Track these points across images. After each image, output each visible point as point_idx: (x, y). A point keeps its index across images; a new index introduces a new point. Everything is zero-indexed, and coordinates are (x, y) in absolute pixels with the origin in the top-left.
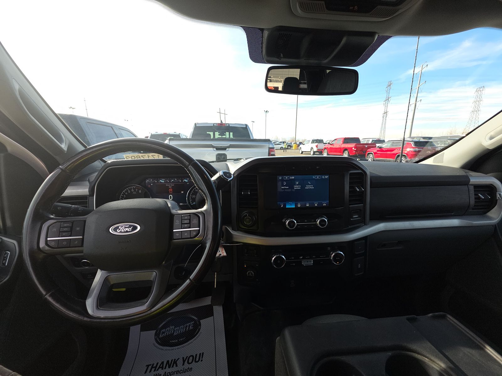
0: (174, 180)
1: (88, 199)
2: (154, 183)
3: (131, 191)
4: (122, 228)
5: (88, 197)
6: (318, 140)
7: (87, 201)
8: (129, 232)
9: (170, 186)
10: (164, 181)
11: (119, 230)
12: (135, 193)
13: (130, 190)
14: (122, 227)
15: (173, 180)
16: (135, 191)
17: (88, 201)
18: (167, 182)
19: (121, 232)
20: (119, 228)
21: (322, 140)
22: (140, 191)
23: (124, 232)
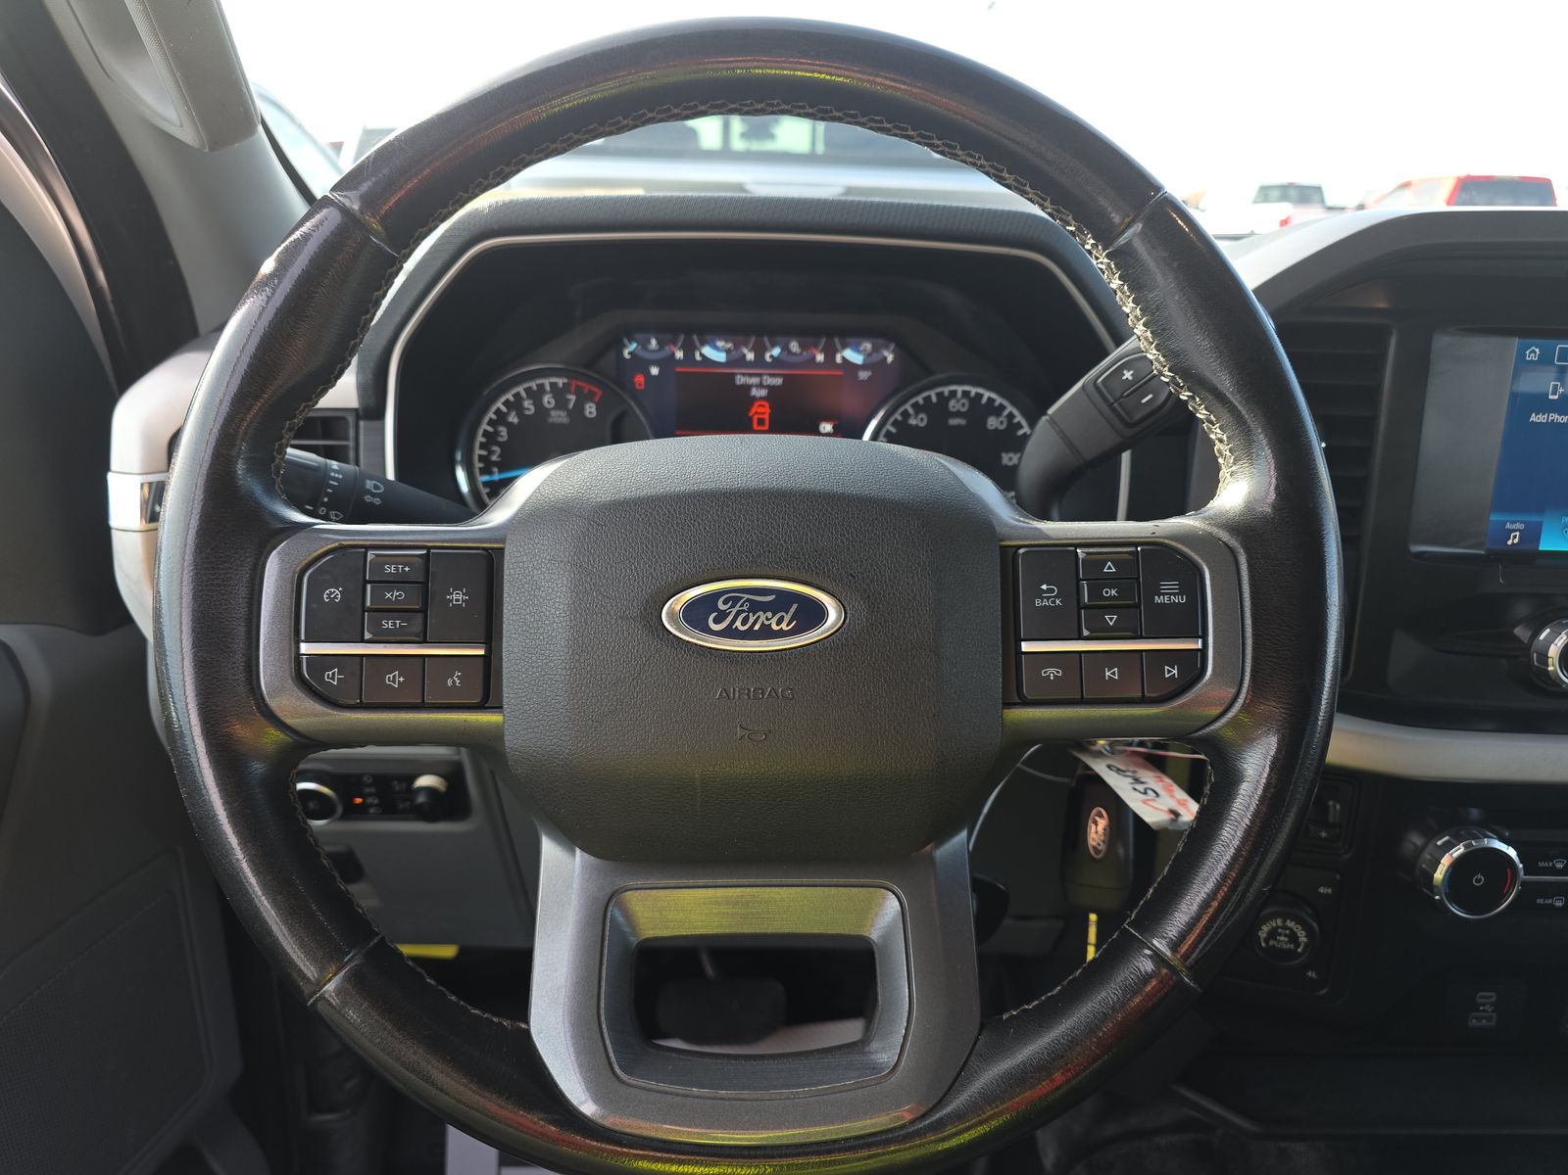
0: (786, 349)
1: (351, 433)
2: (667, 363)
3: (538, 403)
4: (737, 608)
5: (351, 419)
6: (1291, 186)
7: (346, 447)
8: (781, 634)
9: (760, 386)
10: (728, 351)
11: (717, 621)
12: (559, 417)
13: (536, 395)
14: (736, 600)
15: (776, 352)
16: (561, 404)
17: (351, 444)
18: (741, 361)
19: (730, 633)
20: (717, 609)
21: (1319, 189)
22: (590, 410)
23: (749, 635)
